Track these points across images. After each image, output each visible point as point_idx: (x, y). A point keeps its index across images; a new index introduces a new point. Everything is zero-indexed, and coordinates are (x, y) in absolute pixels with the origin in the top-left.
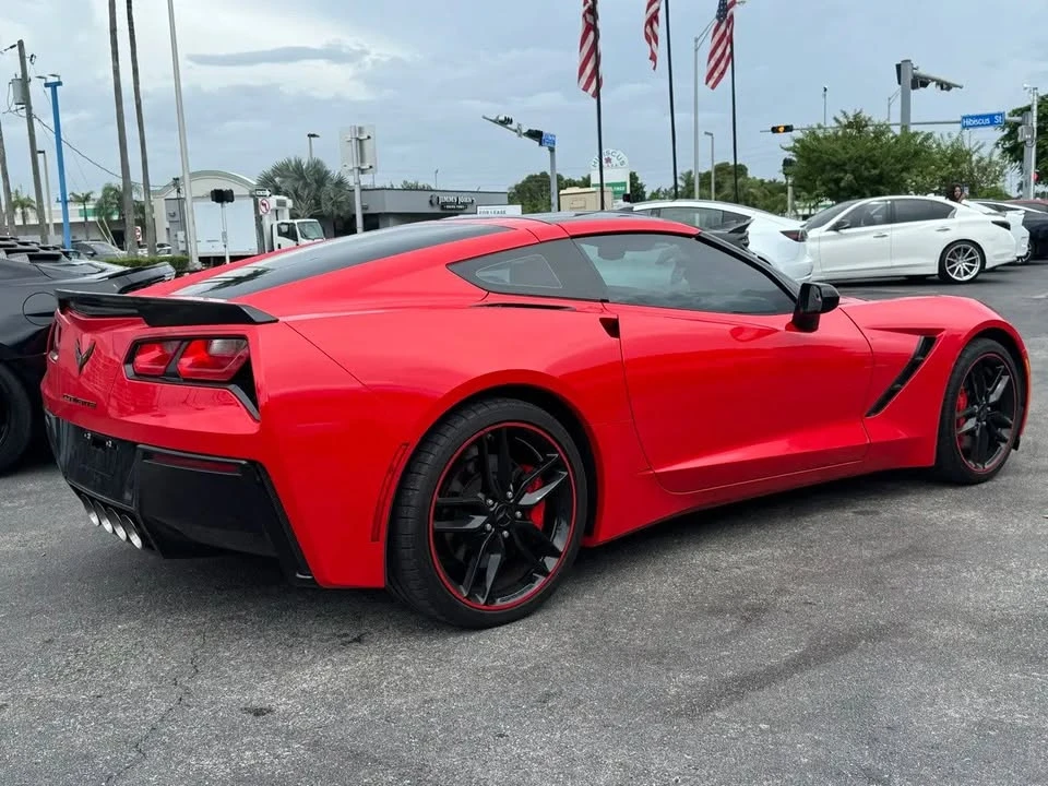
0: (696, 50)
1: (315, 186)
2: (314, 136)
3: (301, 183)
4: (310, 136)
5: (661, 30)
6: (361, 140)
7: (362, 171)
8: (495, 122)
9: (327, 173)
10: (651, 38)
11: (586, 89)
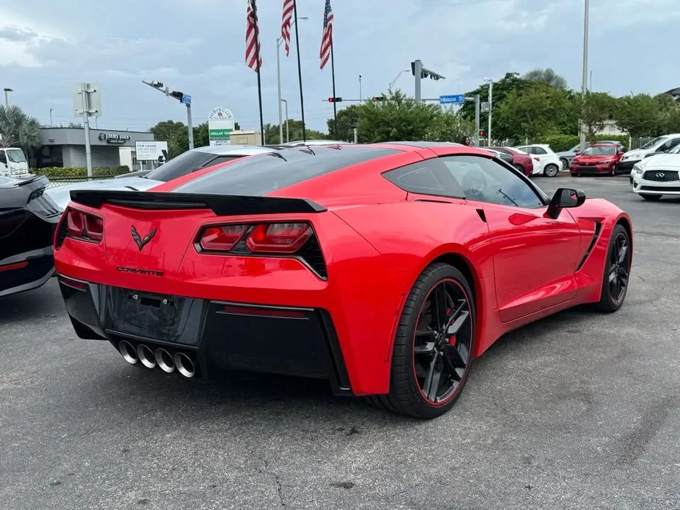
0: (278, 46)
1: (14, 125)
2: (9, 90)
3: (4, 122)
4: (6, 90)
5: (292, 31)
6: (89, 93)
7: (90, 114)
8: (151, 85)
9: (23, 116)
10: (286, 35)
11: (250, 66)
